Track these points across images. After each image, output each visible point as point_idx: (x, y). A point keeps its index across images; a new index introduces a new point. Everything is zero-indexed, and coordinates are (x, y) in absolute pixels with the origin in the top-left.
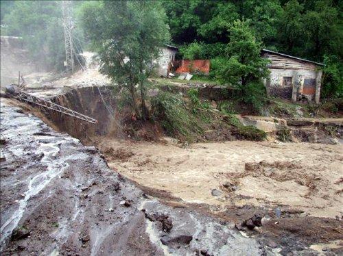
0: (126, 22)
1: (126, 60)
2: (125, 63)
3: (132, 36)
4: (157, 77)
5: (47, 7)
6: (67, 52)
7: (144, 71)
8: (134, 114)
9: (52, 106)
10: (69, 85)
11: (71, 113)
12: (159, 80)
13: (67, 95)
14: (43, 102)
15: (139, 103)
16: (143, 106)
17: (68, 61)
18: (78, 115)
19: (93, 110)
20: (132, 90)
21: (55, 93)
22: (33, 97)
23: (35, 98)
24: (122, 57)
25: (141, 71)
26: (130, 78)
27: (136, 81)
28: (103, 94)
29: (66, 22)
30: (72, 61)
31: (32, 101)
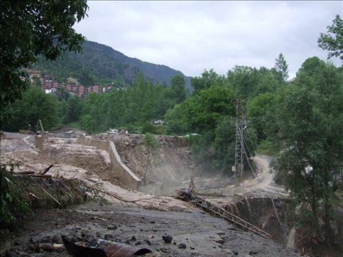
0: (311, 128)
1: (309, 169)
2: (307, 172)
3: (318, 143)
5: (219, 104)
6: (236, 156)
7: (330, 184)
8: (315, 236)
9: (225, 214)
10: (240, 194)
11: (244, 224)
13: (237, 205)
14: (216, 209)
15: (322, 223)
16: (327, 227)
17: (237, 166)
19: (264, 225)
20: (314, 206)
21: (226, 201)
22: (207, 202)
23: (209, 204)
24: (304, 165)
25: (327, 184)
26: (312, 190)
27: (320, 195)
28: (277, 207)
29: (239, 122)
30: (242, 166)
31: (206, 206)
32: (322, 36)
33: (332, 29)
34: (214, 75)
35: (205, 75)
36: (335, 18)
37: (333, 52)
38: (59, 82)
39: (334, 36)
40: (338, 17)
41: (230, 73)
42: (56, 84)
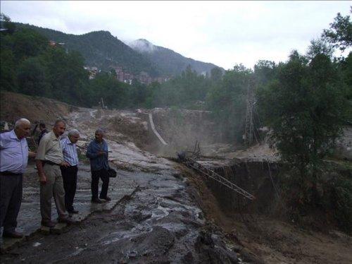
4: (339, 159)
8: (301, 197)
9: (214, 175)
10: (240, 158)
11: (230, 185)
12: (341, 163)
13: (232, 167)
14: (206, 170)
15: (309, 185)
17: (247, 135)
18: (236, 188)
21: (222, 164)
22: (199, 164)
23: (200, 166)
28: (272, 170)
30: (251, 135)
31: (197, 168)
32: (325, 31)
33: (334, 26)
34: (243, 68)
35: (236, 67)
36: (336, 16)
37: (334, 44)
38: (134, 75)
39: (335, 31)
40: (339, 14)
41: (256, 67)
42: (132, 76)
